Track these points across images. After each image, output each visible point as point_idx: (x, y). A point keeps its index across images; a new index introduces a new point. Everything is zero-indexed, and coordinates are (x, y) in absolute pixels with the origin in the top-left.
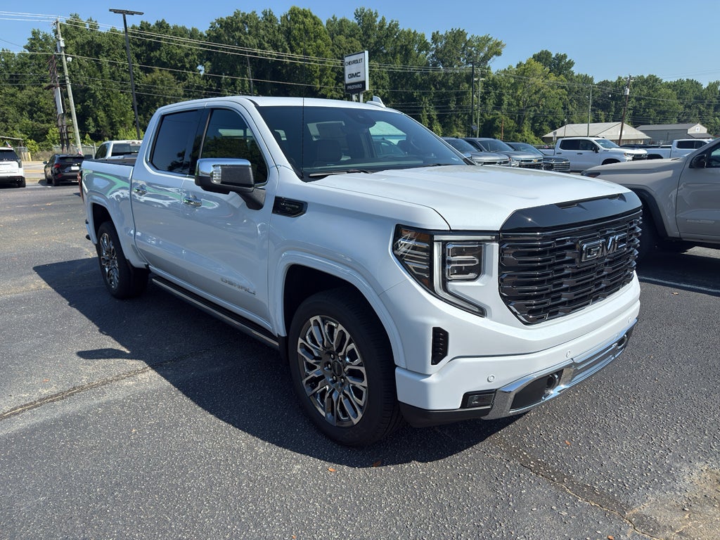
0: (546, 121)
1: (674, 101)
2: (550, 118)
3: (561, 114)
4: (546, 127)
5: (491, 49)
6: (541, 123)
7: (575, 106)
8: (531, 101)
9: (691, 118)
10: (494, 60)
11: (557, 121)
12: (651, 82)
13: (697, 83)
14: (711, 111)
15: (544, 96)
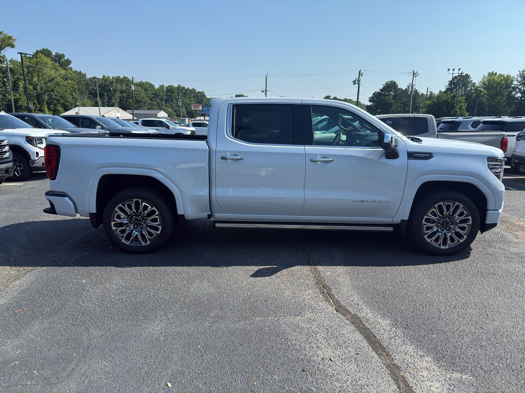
0: (59, 103)
1: (143, 94)
2: (62, 101)
3: (70, 99)
4: (59, 108)
5: (4, 41)
6: (55, 105)
7: (78, 94)
8: (47, 87)
9: (154, 107)
10: (7, 50)
11: (68, 104)
12: (125, 81)
13: (152, 85)
14: (164, 103)
15: (58, 84)
